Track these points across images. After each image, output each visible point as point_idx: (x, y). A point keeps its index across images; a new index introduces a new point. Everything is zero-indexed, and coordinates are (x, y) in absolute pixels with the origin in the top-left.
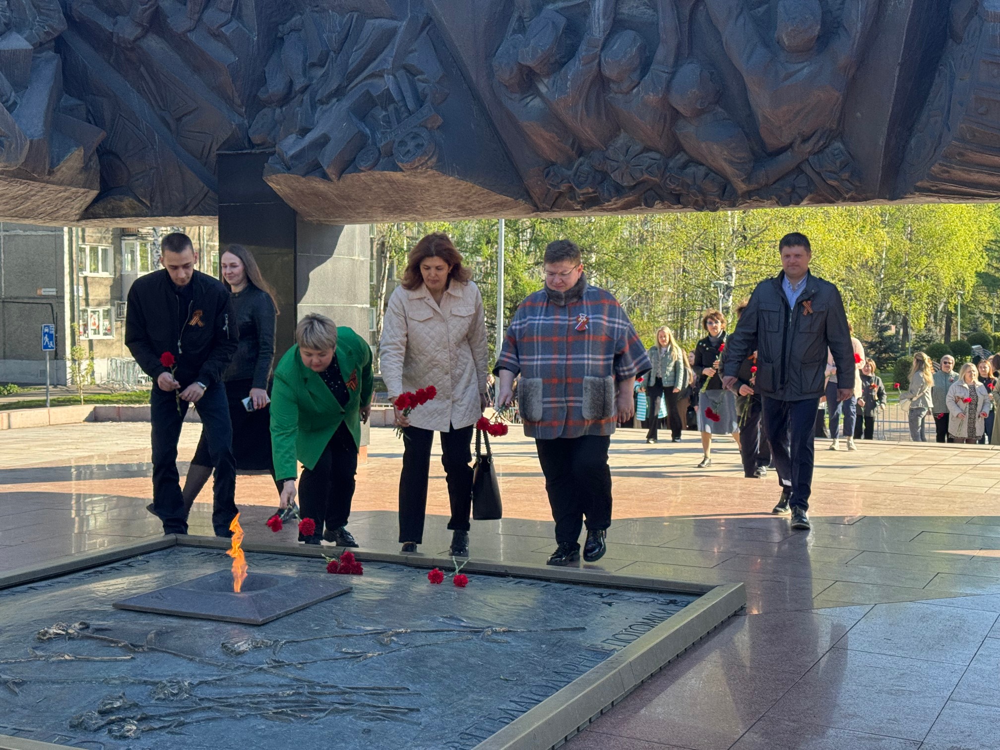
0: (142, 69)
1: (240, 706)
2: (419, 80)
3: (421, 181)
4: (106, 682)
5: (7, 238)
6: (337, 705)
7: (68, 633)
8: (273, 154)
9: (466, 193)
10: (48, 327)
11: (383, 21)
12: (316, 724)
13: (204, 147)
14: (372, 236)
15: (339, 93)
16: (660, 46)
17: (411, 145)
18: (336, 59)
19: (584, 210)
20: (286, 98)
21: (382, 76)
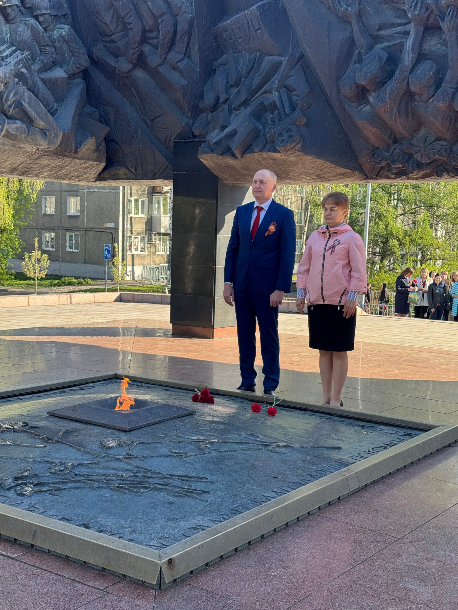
0: (133, 90)
1: (98, 481)
2: (294, 94)
3: (292, 159)
4: (25, 459)
5: (89, 193)
6: (157, 485)
7: (14, 428)
8: (205, 141)
9: (321, 167)
10: (108, 246)
11: (274, 57)
12: (140, 496)
13: (167, 138)
14: (302, 196)
15: (246, 103)
16: (449, 71)
17: (286, 135)
18: (245, 81)
19: (397, 178)
20: (215, 107)
21: (271, 92)
